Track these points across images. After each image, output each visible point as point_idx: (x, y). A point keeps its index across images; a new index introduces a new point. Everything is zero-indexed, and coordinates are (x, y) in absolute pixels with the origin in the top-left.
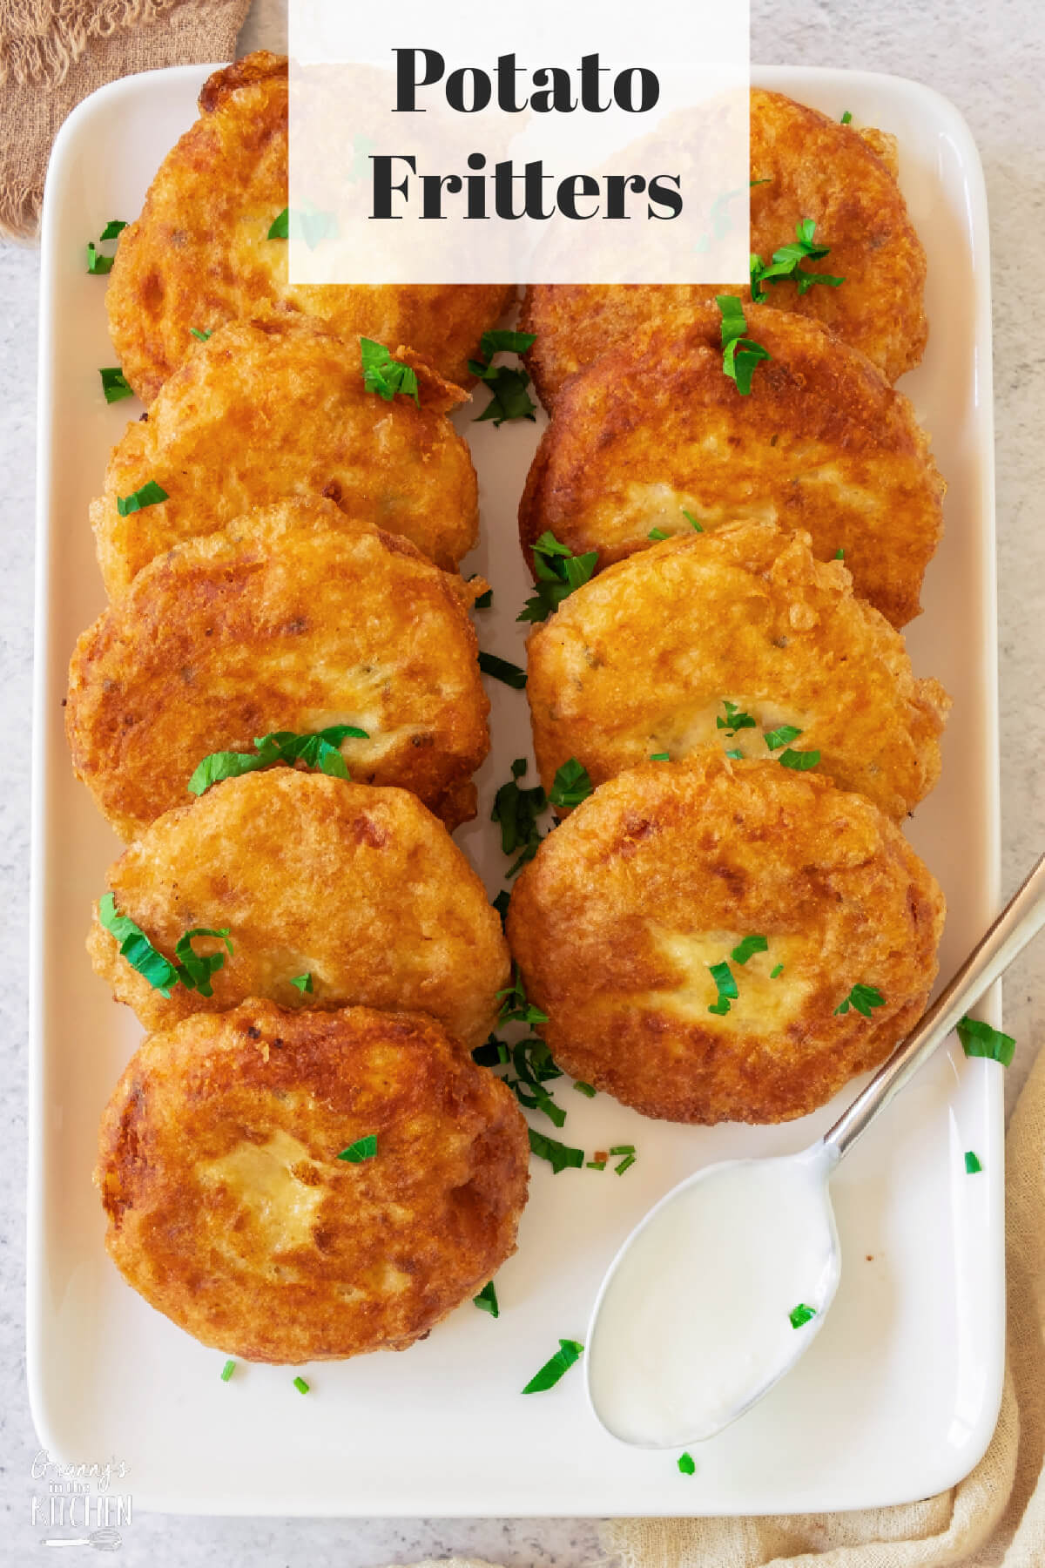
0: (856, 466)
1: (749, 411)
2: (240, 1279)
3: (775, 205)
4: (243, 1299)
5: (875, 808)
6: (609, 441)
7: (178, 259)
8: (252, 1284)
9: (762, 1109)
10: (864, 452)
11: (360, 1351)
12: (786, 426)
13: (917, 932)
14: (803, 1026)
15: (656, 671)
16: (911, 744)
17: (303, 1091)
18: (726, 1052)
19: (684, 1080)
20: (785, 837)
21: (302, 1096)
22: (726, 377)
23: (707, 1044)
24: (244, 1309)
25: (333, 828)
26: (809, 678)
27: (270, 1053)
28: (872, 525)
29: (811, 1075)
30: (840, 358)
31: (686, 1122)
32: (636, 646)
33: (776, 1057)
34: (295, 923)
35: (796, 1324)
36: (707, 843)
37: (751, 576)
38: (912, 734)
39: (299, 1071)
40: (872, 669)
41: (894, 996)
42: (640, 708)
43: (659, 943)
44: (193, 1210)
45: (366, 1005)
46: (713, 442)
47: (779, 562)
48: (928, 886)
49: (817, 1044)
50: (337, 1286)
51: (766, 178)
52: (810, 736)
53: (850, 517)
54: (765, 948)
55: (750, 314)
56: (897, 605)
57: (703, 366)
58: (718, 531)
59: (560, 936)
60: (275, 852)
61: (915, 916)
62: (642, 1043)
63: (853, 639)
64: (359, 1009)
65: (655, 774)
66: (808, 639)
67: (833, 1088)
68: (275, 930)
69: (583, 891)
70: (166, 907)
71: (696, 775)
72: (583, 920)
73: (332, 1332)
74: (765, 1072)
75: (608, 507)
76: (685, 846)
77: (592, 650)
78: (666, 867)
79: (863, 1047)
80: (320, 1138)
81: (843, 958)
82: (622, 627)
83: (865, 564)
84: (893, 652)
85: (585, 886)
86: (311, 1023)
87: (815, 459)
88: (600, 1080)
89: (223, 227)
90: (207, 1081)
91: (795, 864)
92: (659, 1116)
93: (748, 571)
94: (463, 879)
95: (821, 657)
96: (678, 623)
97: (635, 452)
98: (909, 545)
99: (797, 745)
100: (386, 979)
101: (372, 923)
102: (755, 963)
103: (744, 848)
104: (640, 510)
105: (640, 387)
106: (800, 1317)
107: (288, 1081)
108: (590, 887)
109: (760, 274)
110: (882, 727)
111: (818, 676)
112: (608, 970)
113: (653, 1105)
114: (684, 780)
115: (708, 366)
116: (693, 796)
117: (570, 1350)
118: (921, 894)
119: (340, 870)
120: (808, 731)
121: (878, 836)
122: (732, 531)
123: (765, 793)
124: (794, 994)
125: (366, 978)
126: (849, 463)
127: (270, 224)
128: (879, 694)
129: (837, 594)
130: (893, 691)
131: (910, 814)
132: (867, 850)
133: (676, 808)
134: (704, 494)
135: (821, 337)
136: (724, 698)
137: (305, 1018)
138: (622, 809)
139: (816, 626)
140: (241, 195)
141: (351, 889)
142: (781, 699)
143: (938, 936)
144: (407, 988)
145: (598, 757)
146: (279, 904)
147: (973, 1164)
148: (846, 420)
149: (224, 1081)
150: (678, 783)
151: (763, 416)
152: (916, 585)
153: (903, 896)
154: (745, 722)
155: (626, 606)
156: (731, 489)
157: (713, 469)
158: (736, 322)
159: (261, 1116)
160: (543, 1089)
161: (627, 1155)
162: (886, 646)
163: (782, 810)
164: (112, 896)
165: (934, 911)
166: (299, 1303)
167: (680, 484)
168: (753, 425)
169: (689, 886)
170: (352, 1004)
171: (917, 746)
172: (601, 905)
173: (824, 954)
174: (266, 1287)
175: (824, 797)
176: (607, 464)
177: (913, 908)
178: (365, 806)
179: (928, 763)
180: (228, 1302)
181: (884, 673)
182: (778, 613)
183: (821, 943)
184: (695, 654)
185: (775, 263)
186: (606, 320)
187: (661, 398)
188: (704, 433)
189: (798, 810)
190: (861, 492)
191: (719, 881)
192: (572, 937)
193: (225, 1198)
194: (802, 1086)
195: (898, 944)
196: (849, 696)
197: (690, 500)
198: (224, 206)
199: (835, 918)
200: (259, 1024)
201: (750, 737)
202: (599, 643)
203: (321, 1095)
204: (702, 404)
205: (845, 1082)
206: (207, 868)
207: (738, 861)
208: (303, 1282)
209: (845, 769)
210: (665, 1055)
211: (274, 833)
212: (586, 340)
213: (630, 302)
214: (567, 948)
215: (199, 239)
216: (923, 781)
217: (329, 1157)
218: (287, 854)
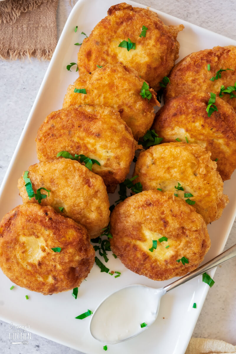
0: (228, 142)
1: (209, 121)
2: (18, 263)
3: (232, 76)
4: (16, 268)
5: (203, 219)
6: (175, 115)
7: (97, 48)
8: (20, 266)
9: (152, 276)
10: (230, 139)
11: (36, 291)
12: (215, 127)
13: (201, 250)
14: (169, 261)
15: (166, 170)
16: (216, 208)
17: (51, 231)
18: (149, 260)
19: (137, 263)
20: (180, 218)
21: (50, 232)
22: (206, 111)
23: (146, 257)
24: (16, 270)
25: (82, 179)
26: (199, 185)
27: (48, 220)
28: (226, 156)
29: (166, 273)
30: (233, 117)
31: (134, 272)
32: (163, 163)
33: (160, 266)
34: (65, 196)
35: (142, 327)
36: (163, 213)
37: (195, 158)
38: (217, 206)
39: (52, 227)
40: (214, 188)
41: (191, 262)
42: (159, 177)
43: (144, 231)
44: (15, 244)
45: (73, 219)
46: (198, 124)
47: (202, 157)
48: (208, 241)
49: (170, 266)
50: (37, 275)
51: (232, 69)
52: (194, 197)
53: (222, 152)
54: (167, 241)
55: (217, 99)
56: (225, 176)
57: (202, 107)
58: (191, 145)
59: (122, 221)
60: (67, 179)
61: (203, 246)
62: (131, 251)
63: (212, 180)
64: (71, 219)
65: (157, 193)
66: (202, 176)
67: (170, 277)
68: (60, 195)
69: (131, 213)
70: (39, 180)
71: (166, 197)
72: (129, 219)
73: (32, 284)
74: (156, 268)
75: (169, 129)
76: (157, 212)
77: (153, 161)
78: (151, 215)
79: (180, 270)
80: (50, 243)
81: (183, 250)
82: (162, 158)
83: (222, 164)
84: (220, 186)
85: (132, 212)
86: (60, 218)
87: (219, 137)
88: (119, 255)
89: (108, 42)
90: (32, 219)
91: (180, 225)
92: (129, 268)
93: (195, 156)
94: (105, 202)
95: (203, 181)
96: (175, 162)
97: (180, 120)
98: (233, 163)
99: (191, 198)
100: (80, 216)
101: (81, 203)
102: (163, 243)
103: (170, 217)
104: (176, 133)
105: (186, 106)
106: (143, 326)
107: (49, 228)
108: (133, 212)
109: (223, 90)
110: (211, 202)
111: (201, 185)
112: (130, 232)
113: (128, 265)
114: (163, 197)
115: (203, 107)
116: (163, 202)
117: (90, 312)
118: (206, 242)
119: (79, 188)
120: (195, 197)
121: (201, 226)
122: (194, 146)
123: (180, 207)
124: (170, 253)
125: (75, 214)
126: (226, 140)
127: (119, 43)
128: (213, 194)
129: (212, 169)
130: (217, 195)
131: (210, 223)
132: (197, 228)
133: (159, 203)
134: (192, 135)
135: (231, 110)
136: (179, 182)
137: (59, 216)
138: (147, 198)
139: (205, 174)
140: (114, 36)
141: (80, 193)
142: (191, 187)
143: (206, 253)
144: (83, 220)
145: (146, 184)
146: (63, 190)
147: (195, 306)
148: (229, 131)
149: (36, 221)
150: (161, 197)
151: (211, 123)
152: (231, 173)
153: (201, 241)
154: (181, 189)
155: (165, 154)
156: (198, 136)
157: (196, 130)
158: (213, 100)
159: (39, 232)
160: (105, 253)
161: (119, 274)
162: (219, 184)
163: (182, 212)
164: (28, 172)
165: (207, 247)
166: (28, 275)
167: (187, 130)
168: (208, 124)
169: (155, 221)
170: (70, 218)
171: (218, 209)
172: (134, 217)
173: (179, 247)
174: (23, 268)
175: (192, 213)
176: (173, 120)
177: (203, 244)
178: (91, 177)
179: (219, 213)
180: (13, 267)
181: (216, 190)
182: (198, 168)
183: (179, 245)
184: (176, 170)
185: (227, 89)
186: (185, 87)
187: (190, 110)
188: (197, 121)
189: (186, 213)
190: (227, 148)
191: (162, 222)
192: (125, 222)
193: (23, 245)
194: (163, 274)
195: (196, 251)
196: (206, 192)
197: (188, 135)
198: (110, 38)
199: (184, 240)
200: (49, 213)
201: (181, 193)
202: (156, 160)
203: (54, 234)
204: (199, 115)
205: (173, 277)
206: (51, 176)
207: (168, 220)
208: (31, 271)
209: (200, 208)
210: (135, 255)
211: (69, 174)
212: (179, 90)
213: (192, 86)
214: (123, 224)
215: (102, 44)
216: (216, 217)
217: (49, 248)
218: (69, 180)
